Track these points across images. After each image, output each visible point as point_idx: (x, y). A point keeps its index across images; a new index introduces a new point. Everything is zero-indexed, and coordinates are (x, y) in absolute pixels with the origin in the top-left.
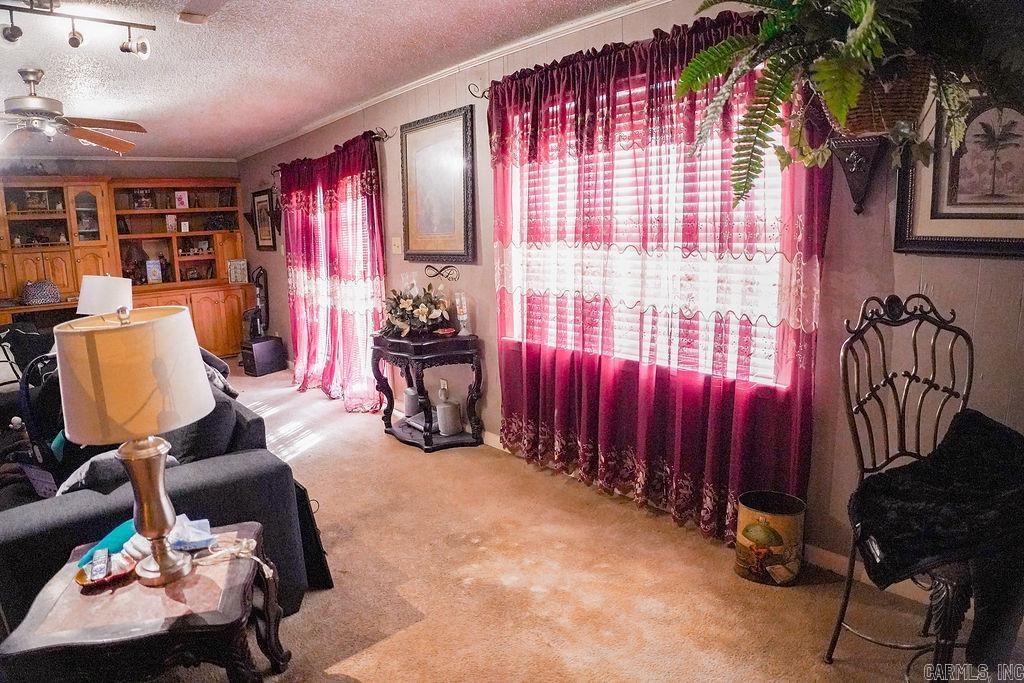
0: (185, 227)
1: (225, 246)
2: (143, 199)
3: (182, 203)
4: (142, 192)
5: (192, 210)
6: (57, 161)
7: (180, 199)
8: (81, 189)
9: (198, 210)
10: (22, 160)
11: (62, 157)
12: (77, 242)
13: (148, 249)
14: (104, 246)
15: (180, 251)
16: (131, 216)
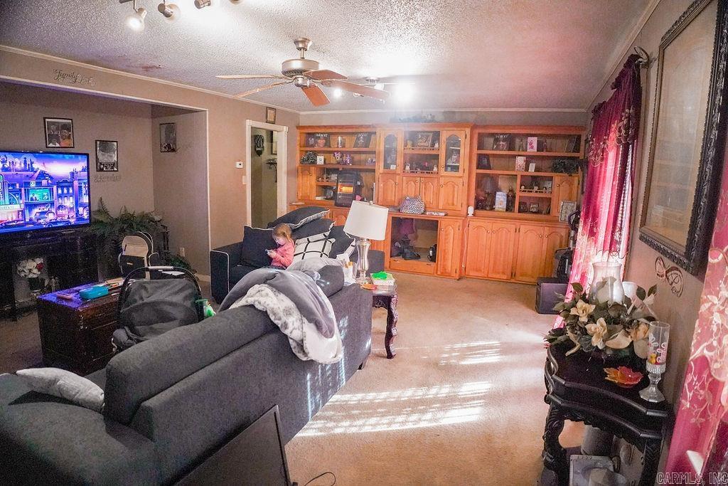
0: (532, 167)
1: (561, 188)
2: (501, 143)
3: (532, 147)
4: (502, 136)
5: (539, 153)
6: (444, 112)
7: (531, 144)
8: (450, 133)
9: (544, 154)
10: (422, 112)
11: (447, 110)
12: (443, 172)
13: (501, 183)
14: (460, 177)
15: (523, 187)
16: (494, 156)
